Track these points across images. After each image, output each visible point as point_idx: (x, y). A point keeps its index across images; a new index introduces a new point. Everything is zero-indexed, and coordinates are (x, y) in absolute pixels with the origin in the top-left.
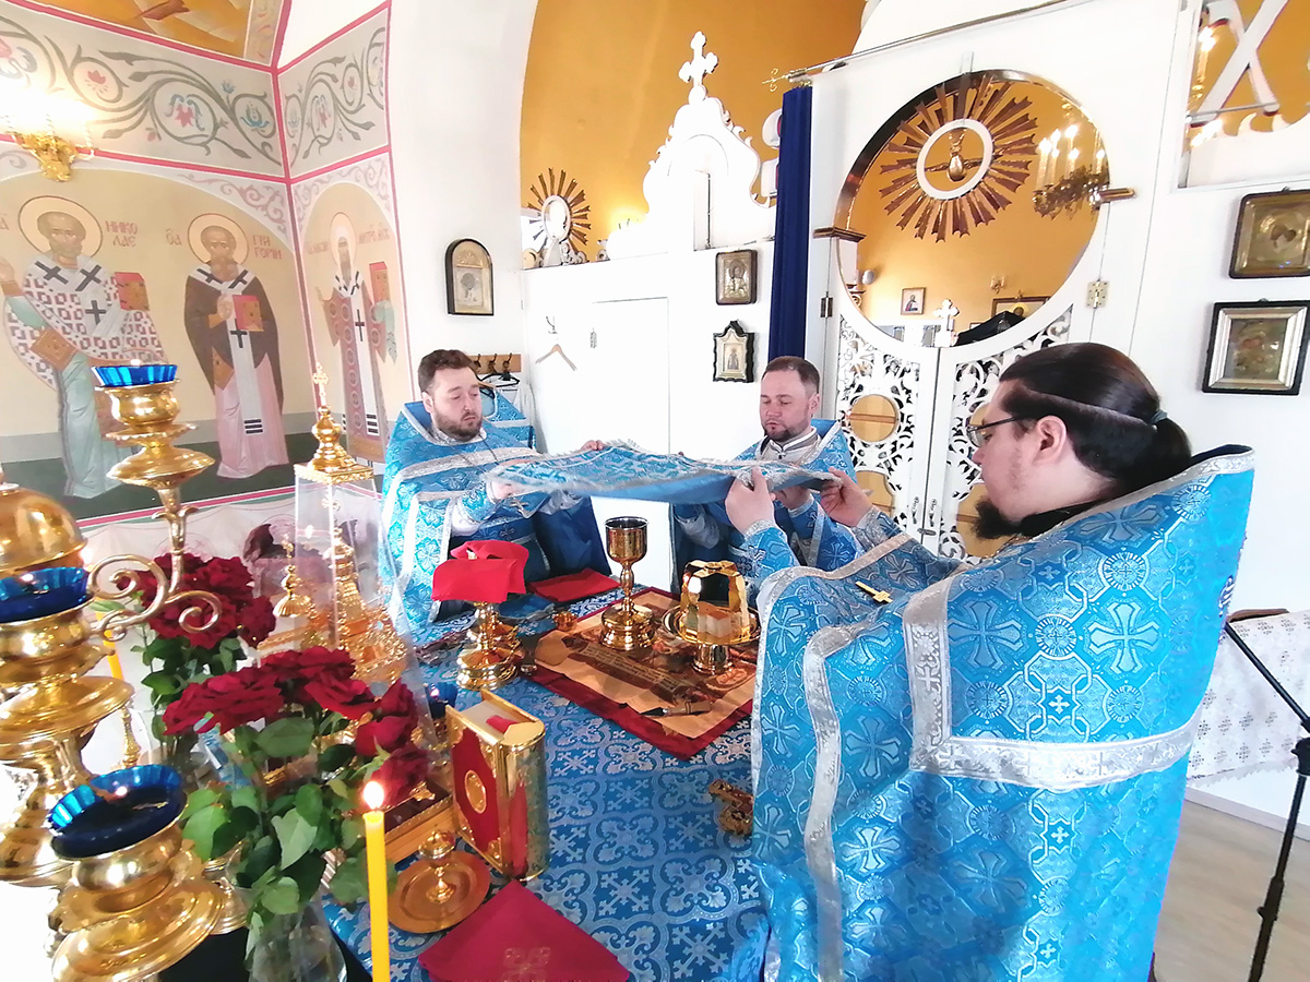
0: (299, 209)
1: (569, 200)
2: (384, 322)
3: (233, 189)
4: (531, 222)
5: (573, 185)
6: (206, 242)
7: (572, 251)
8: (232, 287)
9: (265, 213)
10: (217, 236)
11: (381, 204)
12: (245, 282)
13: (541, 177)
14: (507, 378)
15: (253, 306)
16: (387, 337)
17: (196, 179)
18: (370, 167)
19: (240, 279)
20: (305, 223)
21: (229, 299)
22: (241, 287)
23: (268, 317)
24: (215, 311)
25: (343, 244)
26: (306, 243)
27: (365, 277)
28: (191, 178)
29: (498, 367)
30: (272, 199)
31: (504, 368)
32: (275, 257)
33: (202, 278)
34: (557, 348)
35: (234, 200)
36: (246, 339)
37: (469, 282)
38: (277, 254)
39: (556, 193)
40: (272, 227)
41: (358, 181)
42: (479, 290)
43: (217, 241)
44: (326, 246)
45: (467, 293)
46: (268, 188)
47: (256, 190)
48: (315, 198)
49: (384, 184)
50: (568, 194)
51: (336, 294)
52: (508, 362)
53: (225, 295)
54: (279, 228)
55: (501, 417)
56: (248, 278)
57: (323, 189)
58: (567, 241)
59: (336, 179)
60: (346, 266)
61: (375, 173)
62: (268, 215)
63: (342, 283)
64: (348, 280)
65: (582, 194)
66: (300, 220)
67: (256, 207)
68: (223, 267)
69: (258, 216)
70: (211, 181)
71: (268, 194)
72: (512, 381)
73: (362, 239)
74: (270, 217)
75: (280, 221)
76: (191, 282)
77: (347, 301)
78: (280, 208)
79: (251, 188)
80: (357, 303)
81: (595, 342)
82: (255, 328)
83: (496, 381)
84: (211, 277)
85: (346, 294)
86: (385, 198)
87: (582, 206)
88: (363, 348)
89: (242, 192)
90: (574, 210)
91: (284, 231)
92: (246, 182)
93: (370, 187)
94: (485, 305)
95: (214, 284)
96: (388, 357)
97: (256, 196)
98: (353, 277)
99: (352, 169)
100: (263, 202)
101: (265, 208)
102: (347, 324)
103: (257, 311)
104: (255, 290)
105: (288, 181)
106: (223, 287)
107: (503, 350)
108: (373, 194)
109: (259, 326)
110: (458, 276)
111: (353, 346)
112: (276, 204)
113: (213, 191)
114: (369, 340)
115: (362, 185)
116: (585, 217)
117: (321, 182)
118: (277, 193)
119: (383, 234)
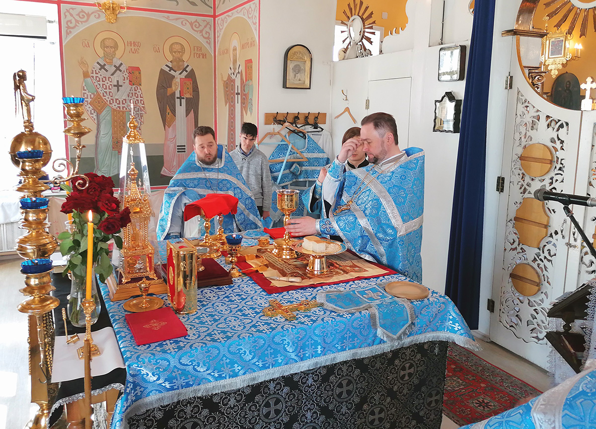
0: (218, 31)
1: (364, 17)
2: (248, 93)
3: (187, 23)
4: (342, 32)
5: (367, 8)
6: (171, 51)
7: (363, 49)
8: (180, 74)
9: (201, 34)
10: (177, 47)
11: (253, 27)
12: (187, 71)
13: (349, 5)
14: (316, 126)
15: (189, 84)
16: (249, 101)
17: (170, 18)
18: (250, 7)
19: (185, 70)
20: (220, 38)
21: (178, 80)
22: (185, 73)
23: (196, 89)
24: (171, 87)
25: (235, 49)
26: (219, 49)
27: (243, 68)
28: (168, 18)
29: (311, 120)
30: (205, 27)
31: (315, 121)
32: (203, 57)
33: (167, 69)
34: (347, 109)
35: (187, 28)
36: (184, 101)
37: (298, 70)
38: (204, 56)
39: (357, 14)
40: (203, 41)
41: (244, 15)
42: (303, 75)
43: (177, 50)
44: (227, 51)
45: (295, 76)
46: (204, 21)
47: (198, 23)
48: (225, 25)
49: (255, 16)
50: (363, 14)
51: (229, 77)
52: (317, 117)
53: (177, 78)
54: (207, 42)
55: (309, 150)
56: (188, 69)
57: (229, 20)
58: (361, 43)
59: (235, 14)
60: (235, 62)
61: (252, 10)
62: (202, 35)
63: (233, 70)
64: (235, 69)
65: (372, 13)
66: (218, 37)
67: (197, 31)
68: (178, 64)
69: (198, 36)
70: (177, 19)
71: (203, 24)
72: (319, 129)
73: (243, 47)
74: (203, 37)
75: (208, 38)
76: (162, 71)
77: (234, 81)
78: (209, 31)
79: (196, 21)
80: (238, 83)
81: (368, 106)
82: (188, 96)
83: (309, 128)
84: (171, 69)
85: (233, 77)
86: (255, 24)
87: (371, 20)
88: (238, 107)
89: (191, 24)
90: (367, 23)
91: (209, 44)
92: (194, 18)
93: (249, 18)
94: (306, 83)
95: (172, 72)
96: (249, 113)
97: (197, 26)
98: (237, 69)
99: (243, 8)
100: (201, 28)
101: (201, 31)
102: (232, 94)
103: (190, 86)
104: (192, 76)
105: (214, 16)
106: (176, 74)
107: (314, 110)
108: (250, 21)
109: (191, 95)
110: (291, 66)
111: (234, 106)
112: (207, 29)
113: (178, 24)
114: (241, 103)
115: (246, 17)
116: (371, 28)
117: (229, 16)
118: (208, 23)
119: (252, 44)
